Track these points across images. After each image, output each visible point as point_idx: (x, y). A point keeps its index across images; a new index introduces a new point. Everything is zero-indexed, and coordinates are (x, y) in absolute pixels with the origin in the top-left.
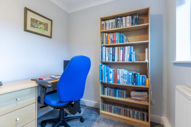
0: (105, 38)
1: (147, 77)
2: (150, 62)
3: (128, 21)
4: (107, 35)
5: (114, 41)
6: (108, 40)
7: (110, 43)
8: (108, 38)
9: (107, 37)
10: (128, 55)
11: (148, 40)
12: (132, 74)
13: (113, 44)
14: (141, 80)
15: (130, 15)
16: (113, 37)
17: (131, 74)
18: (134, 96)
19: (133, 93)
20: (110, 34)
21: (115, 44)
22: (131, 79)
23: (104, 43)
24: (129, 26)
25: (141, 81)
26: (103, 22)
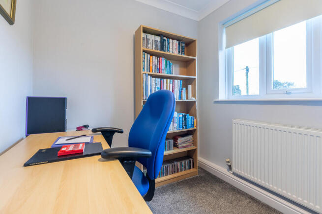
0: (147, 61)
1: (196, 118)
2: (197, 100)
3: (175, 47)
4: (150, 58)
5: (159, 70)
6: (151, 66)
7: (154, 71)
8: (151, 63)
9: (150, 60)
10: (178, 92)
11: (195, 76)
12: (183, 116)
13: (158, 74)
14: (190, 121)
15: (177, 40)
16: (158, 64)
17: (181, 116)
18: (182, 143)
19: (180, 140)
20: (154, 57)
21: (160, 74)
22: (181, 122)
23: (146, 69)
24: (176, 53)
25: (190, 123)
26: (143, 35)
